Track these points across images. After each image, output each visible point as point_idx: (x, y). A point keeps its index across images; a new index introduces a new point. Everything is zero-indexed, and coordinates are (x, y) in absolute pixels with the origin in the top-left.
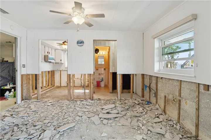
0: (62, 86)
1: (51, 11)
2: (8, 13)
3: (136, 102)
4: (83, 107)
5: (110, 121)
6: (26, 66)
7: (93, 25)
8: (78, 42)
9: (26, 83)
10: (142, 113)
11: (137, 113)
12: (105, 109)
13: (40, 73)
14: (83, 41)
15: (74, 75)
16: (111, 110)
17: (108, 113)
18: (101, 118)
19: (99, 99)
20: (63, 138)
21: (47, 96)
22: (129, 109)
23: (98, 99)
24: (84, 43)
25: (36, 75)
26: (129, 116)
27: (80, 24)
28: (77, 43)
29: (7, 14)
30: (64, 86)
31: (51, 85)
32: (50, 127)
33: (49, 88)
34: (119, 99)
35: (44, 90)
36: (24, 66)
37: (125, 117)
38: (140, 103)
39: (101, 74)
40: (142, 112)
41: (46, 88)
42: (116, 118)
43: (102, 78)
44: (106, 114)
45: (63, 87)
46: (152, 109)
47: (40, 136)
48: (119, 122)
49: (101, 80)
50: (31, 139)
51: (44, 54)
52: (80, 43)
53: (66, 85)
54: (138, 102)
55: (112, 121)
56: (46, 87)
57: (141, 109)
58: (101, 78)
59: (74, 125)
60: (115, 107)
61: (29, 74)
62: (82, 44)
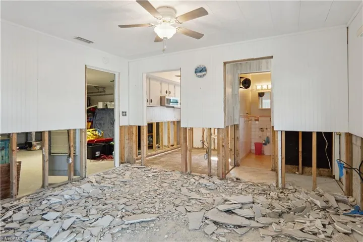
0: (194, 146)
1: (121, 26)
2: (92, 42)
3: (318, 203)
4: (194, 190)
5: (222, 231)
6: (127, 114)
7: (203, 35)
8: (196, 69)
9: (129, 139)
10: (315, 234)
11: (302, 230)
12: (230, 203)
13: (146, 124)
14: (205, 67)
15: (191, 129)
16: (241, 208)
17: (229, 212)
18: (207, 218)
19: (237, 179)
20: (121, 236)
21: (161, 161)
22: (284, 216)
23: (235, 180)
24: (206, 71)
25: (139, 127)
26: (275, 231)
27: (169, 37)
28: (196, 72)
29: (91, 44)
30: (198, 148)
31: (177, 145)
32: (121, 211)
33: (173, 149)
34: (280, 186)
35: (164, 150)
36: (124, 114)
37: (262, 232)
38: (329, 208)
39: (265, 130)
40: (316, 231)
41: (169, 149)
42: (240, 227)
43: (268, 137)
44: (224, 213)
45: (196, 148)
46: (352, 230)
47: (95, 221)
48: (241, 238)
49: (264, 142)
50: (84, 221)
51: (160, 95)
52: (200, 71)
53: (200, 146)
54: (324, 204)
55: (226, 231)
56: (169, 147)
57: (318, 223)
58: (265, 138)
59: (154, 218)
60: (253, 203)
61: (131, 126)
62: (203, 73)
